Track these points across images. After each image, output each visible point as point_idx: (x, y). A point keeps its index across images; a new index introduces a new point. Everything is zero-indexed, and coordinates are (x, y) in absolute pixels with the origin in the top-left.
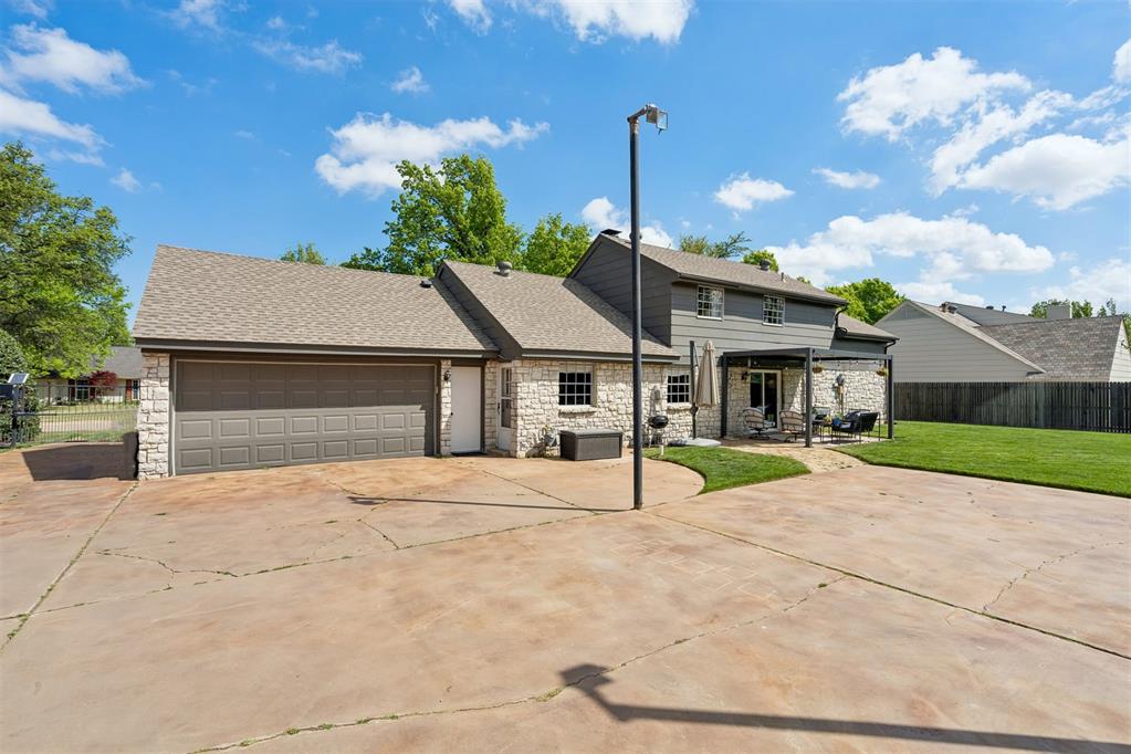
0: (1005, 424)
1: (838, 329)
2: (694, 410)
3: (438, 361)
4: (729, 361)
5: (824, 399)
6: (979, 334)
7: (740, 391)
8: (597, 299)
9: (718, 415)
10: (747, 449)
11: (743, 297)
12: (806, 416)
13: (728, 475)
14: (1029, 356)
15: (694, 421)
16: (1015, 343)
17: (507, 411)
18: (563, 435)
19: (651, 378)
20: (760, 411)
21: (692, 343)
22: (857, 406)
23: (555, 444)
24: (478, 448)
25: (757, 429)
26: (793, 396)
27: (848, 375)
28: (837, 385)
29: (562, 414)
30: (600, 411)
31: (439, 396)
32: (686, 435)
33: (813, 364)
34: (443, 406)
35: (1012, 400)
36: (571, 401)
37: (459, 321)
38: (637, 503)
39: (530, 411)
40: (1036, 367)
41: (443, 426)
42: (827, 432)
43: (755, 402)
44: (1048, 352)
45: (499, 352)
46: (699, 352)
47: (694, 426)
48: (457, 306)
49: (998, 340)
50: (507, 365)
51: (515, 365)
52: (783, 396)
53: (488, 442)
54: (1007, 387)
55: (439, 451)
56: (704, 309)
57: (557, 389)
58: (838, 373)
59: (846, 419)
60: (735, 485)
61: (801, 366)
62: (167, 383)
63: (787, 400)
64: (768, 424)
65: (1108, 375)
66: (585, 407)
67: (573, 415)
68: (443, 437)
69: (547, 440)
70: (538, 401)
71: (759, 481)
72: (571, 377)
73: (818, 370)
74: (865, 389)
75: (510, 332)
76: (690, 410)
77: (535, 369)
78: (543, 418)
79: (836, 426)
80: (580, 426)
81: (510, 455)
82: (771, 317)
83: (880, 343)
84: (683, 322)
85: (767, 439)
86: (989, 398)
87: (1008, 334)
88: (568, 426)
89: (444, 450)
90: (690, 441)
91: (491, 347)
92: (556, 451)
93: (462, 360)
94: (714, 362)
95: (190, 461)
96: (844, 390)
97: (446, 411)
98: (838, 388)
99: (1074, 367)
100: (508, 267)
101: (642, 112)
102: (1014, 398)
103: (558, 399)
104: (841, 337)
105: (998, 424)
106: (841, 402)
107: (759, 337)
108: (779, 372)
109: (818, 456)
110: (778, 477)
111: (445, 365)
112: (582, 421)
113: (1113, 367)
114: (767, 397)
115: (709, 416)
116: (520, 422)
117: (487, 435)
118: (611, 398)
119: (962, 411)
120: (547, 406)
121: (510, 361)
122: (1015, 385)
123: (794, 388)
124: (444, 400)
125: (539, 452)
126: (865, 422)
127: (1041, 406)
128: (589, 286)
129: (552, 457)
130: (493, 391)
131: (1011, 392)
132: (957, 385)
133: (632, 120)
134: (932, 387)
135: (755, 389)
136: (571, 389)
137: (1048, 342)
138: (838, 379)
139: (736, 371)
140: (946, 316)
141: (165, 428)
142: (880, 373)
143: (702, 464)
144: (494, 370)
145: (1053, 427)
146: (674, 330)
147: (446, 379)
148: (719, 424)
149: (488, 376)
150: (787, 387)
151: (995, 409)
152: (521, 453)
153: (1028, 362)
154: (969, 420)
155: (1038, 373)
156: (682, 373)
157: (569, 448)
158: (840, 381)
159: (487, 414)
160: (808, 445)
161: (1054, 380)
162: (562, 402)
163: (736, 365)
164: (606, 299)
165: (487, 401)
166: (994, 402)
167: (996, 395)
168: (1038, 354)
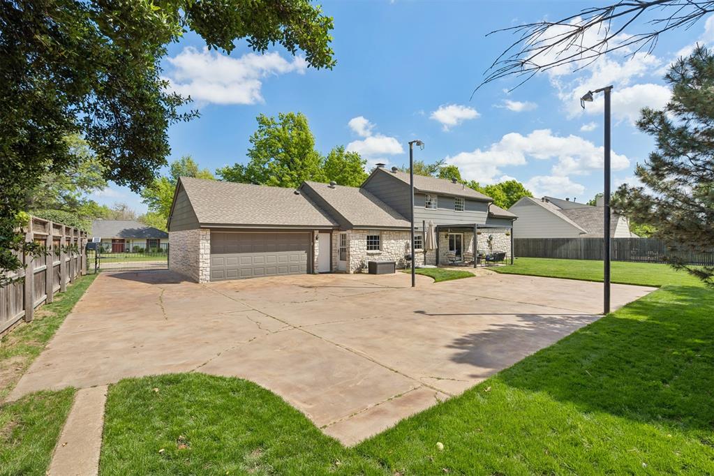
0: (567, 258)
1: (489, 213)
2: (425, 252)
3: (313, 231)
4: (439, 229)
5: (483, 247)
6: (559, 214)
7: (445, 243)
8: (377, 200)
9: (435, 255)
10: (448, 269)
11: (446, 199)
12: (474, 254)
13: (443, 277)
14: (581, 225)
15: (425, 257)
16: (576, 218)
17: (344, 253)
18: (370, 263)
19: (406, 237)
20: (454, 252)
21: (424, 222)
22: (499, 250)
23: (366, 268)
24: (329, 270)
25: (452, 261)
26: (469, 245)
27: (494, 235)
28: (489, 240)
29: (368, 254)
30: (384, 253)
31: (313, 247)
32: (421, 264)
33: (478, 230)
34: (315, 251)
36: (371, 249)
37: (318, 212)
38: (413, 285)
39: (355, 253)
40: (584, 230)
41: (315, 260)
42: (483, 261)
43: (451, 249)
44: (589, 223)
45: (339, 226)
46: (427, 225)
47: (425, 259)
48: (314, 204)
50: (344, 233)
51: (348, 232)
52: (464, 245)
53: (334, 267)
54: (568, 240)
55: (313, 271)
56: (428, 205)
57: (366, 243)
58: (490, 235)
59: (492, 256)
60: (447, 280)
61: (472, 231)
62: (209, 242)
63: (466, 247)
64: (458, 258)
65: (614, 234)
66: (377, 251)
67: (373, 254)
68: (315, 265)
69: (363, 266)
70: (358, 248)
71: (456, 279)
72: (372, 237)
73: (480, 233)
74: (502, 242)
75: (345, 217)
76: (423, 252)
77: (358, 234)
78: (360, 256)
79: (487, 259)
80: (376, 259)
81: (346, 272)
82: (458, 208)
83: (510, 220)
84: (419, 212)
85: (457, 265)
86: (560, 246)
87: (572, 213)
88: (371, 259)
89: (316, 271)
90: (423, 266)
91: (336, 224)
92: (366, 271)
93: (323, 230)
94: (433, 229)
95: (216, 276)
96: (492, 242)
97: (317, 253)
98: (490, 242)
99: (601, 230)
100: (334, 184)
101: (415, 142)
102: (571, 246)
103: (366, 247)
104: (491, 217)
105: (564, 258)
106: (491, 248)
107: (453, 217)
108: (462, 234)
109: (479, 271)
110: (463, 277)
111: (316, 233)
112: (376, 257)
113: (617, 230)
114: (456, 246)
115: (431, 255)
116: (351, 258)
117: (333, 264)
118: (389, 247)
119: (549, 252)
120: (362, 251)
121: (345, 231)
122: (571, 239)
123: (469, 242)
124: (316, 248)
125: (359, 271)
126: (500, 257)
127: (582, 249)
128: (371, 192)
129: (364, 273)
130: (336, 244)
131: (570, 243)
132: (546, 239)
133: (411, 144)
134: (535, 241)
135: (451, 242)
136: (371, 243)
137: (590, 218)
138: (489, 237)
139: (443, 234)
140: (544, 204)
141: (209, 261)
142: (507, 235)
143: (432, 274)
144: (337, 235)
145: (588, 259)
146: (415, 215)
147: (317, 239)
148: (435, 259)
149: (334, 237)
150: (466, 241)
151: (563, 251)
152: (352, 272)
153: (580, 228)
154: (552, 257)
155: (585, 233)
156: (419, 235)
157: (373, 268)
158: (491, 238)
159: (333, 254)
160: (475, 267)
161: (590, 237)
162: (368, 249)
163: (442, 231)
164: (381, 199)
165: (333, 249)
166: (562, 248)
167: (564, 244)
168: (585, 224)
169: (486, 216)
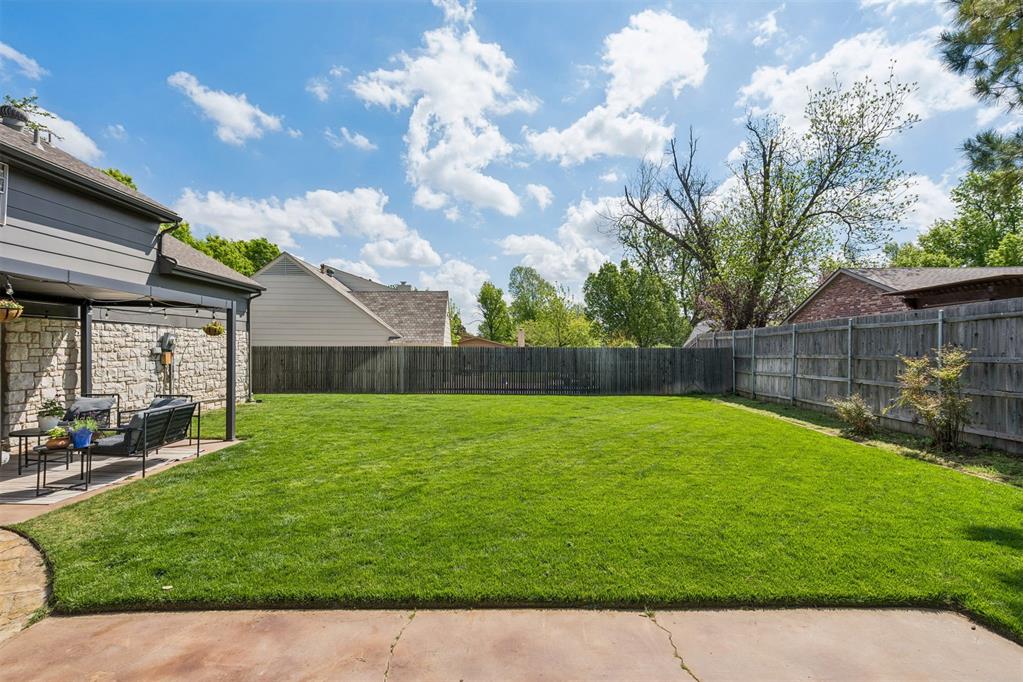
0: (372, 390)
1: (161, 260)
14: (389, 321)
16: (380, 309)
27: (181, 337)
28: (159, 350)
35: (379, 367)
40: (395, 332)
44: (403, 319)
49: (366, 305)
54: (373, 352)
58: (162, 332)
65: (442, 340)
83: (240, 292)
86: (359, 364)
87: (374, 300)
96: (174, 358)
98: (162, 356)
99: (422, 332)
102: (380, 364)
105: (366, 391)
106: (167, 380)
119: (336, 378)
122: (381, 350)
127: (402, 371)
131: (378, 356)
132: (331, 349)
134: (308, 352)
137: (402, 310)
138: (161, 341)
140: (324, 277)
142: (211, 331)
151: (365, 374)
153: (389, 328)
154: (342, 388)
155: (397, 337)
158: (166, 346)
161: (409, 345)
166: (364, 367)
167: (366, 360)
168: (396, 321)
169: (149, 267)
